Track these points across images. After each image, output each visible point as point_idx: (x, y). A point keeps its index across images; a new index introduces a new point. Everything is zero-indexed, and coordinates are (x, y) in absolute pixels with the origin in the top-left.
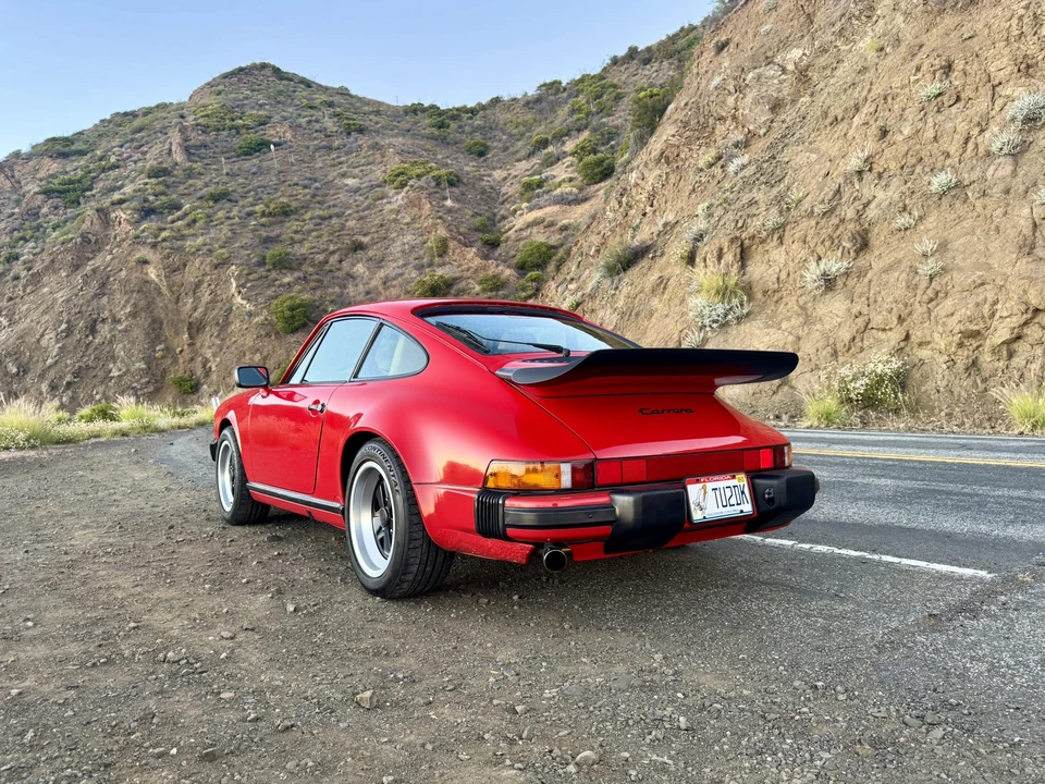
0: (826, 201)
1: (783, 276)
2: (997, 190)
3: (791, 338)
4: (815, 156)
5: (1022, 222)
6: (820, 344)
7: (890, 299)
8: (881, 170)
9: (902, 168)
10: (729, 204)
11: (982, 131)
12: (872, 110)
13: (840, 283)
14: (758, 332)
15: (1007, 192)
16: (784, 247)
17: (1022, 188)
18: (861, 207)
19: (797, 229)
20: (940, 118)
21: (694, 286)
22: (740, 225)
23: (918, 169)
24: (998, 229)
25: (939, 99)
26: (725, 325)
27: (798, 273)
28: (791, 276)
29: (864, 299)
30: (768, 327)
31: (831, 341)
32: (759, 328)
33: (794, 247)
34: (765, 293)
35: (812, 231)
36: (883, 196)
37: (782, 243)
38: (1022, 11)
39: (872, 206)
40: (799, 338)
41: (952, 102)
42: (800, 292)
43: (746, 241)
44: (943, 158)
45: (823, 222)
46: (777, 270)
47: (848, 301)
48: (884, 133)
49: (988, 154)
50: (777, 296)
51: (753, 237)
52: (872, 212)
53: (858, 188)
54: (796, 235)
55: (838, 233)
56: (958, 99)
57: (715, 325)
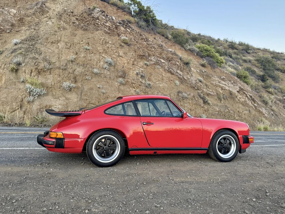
0: (64, 66)
1: (53, 84)
2: (108, 77)
3: (65, 103)
4: (50, 50)
5: (116, 85)
6: (76, 106)
7: (94, 97)
8: (78, 63)
9: (84, 64)
10: (25, 55)
11: (100, 62)
12: (69, 45)
13: (73, 90)
14: (52, 99)
15: (110, 78)
16: (52, 75)
17: (113, 78)
18: (73, 71)
19: (56, 71)
20: (90, 55)
21: (22, 80)
22: (36, 64)
23: (88, 66)
24: (111, 85)
25: (89, 50)
26: (39, 96)
27: (58, 84)
28: (55, 85)
29: (87, 96)
30: (55, 98)
31: (78, 105)
32: (52, 98)
33: (56, 76)
34: (47, 87)
35: (61, 73)
36: (79, 70)
37: (50, 74)
38: (103, 40)
39: (76, 71)
40: (67, 103)
41: (92, 53)
42: (59, 89)
43: (40, 70)
44: (93, 65)
45: (64, 71)
46: (51, 82)
47: (77, 95)
48: (77, 53)
49: (103, 68)
50: (51, 89)
51: (42, 69)
52: (76, 73)
53: (71, 65)
54: (56, 73)
55: (69, 76)
56: (93, 53)
57: (37, 95)
